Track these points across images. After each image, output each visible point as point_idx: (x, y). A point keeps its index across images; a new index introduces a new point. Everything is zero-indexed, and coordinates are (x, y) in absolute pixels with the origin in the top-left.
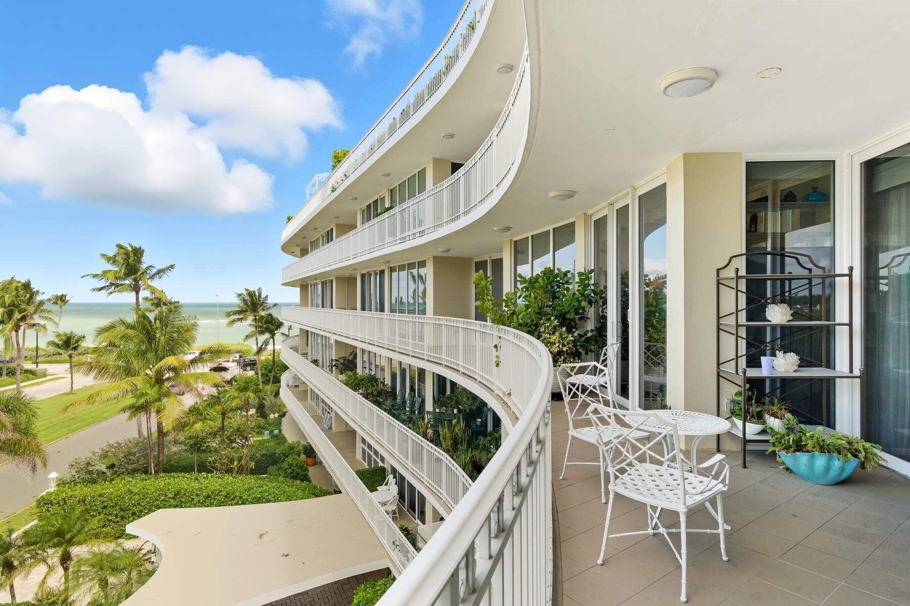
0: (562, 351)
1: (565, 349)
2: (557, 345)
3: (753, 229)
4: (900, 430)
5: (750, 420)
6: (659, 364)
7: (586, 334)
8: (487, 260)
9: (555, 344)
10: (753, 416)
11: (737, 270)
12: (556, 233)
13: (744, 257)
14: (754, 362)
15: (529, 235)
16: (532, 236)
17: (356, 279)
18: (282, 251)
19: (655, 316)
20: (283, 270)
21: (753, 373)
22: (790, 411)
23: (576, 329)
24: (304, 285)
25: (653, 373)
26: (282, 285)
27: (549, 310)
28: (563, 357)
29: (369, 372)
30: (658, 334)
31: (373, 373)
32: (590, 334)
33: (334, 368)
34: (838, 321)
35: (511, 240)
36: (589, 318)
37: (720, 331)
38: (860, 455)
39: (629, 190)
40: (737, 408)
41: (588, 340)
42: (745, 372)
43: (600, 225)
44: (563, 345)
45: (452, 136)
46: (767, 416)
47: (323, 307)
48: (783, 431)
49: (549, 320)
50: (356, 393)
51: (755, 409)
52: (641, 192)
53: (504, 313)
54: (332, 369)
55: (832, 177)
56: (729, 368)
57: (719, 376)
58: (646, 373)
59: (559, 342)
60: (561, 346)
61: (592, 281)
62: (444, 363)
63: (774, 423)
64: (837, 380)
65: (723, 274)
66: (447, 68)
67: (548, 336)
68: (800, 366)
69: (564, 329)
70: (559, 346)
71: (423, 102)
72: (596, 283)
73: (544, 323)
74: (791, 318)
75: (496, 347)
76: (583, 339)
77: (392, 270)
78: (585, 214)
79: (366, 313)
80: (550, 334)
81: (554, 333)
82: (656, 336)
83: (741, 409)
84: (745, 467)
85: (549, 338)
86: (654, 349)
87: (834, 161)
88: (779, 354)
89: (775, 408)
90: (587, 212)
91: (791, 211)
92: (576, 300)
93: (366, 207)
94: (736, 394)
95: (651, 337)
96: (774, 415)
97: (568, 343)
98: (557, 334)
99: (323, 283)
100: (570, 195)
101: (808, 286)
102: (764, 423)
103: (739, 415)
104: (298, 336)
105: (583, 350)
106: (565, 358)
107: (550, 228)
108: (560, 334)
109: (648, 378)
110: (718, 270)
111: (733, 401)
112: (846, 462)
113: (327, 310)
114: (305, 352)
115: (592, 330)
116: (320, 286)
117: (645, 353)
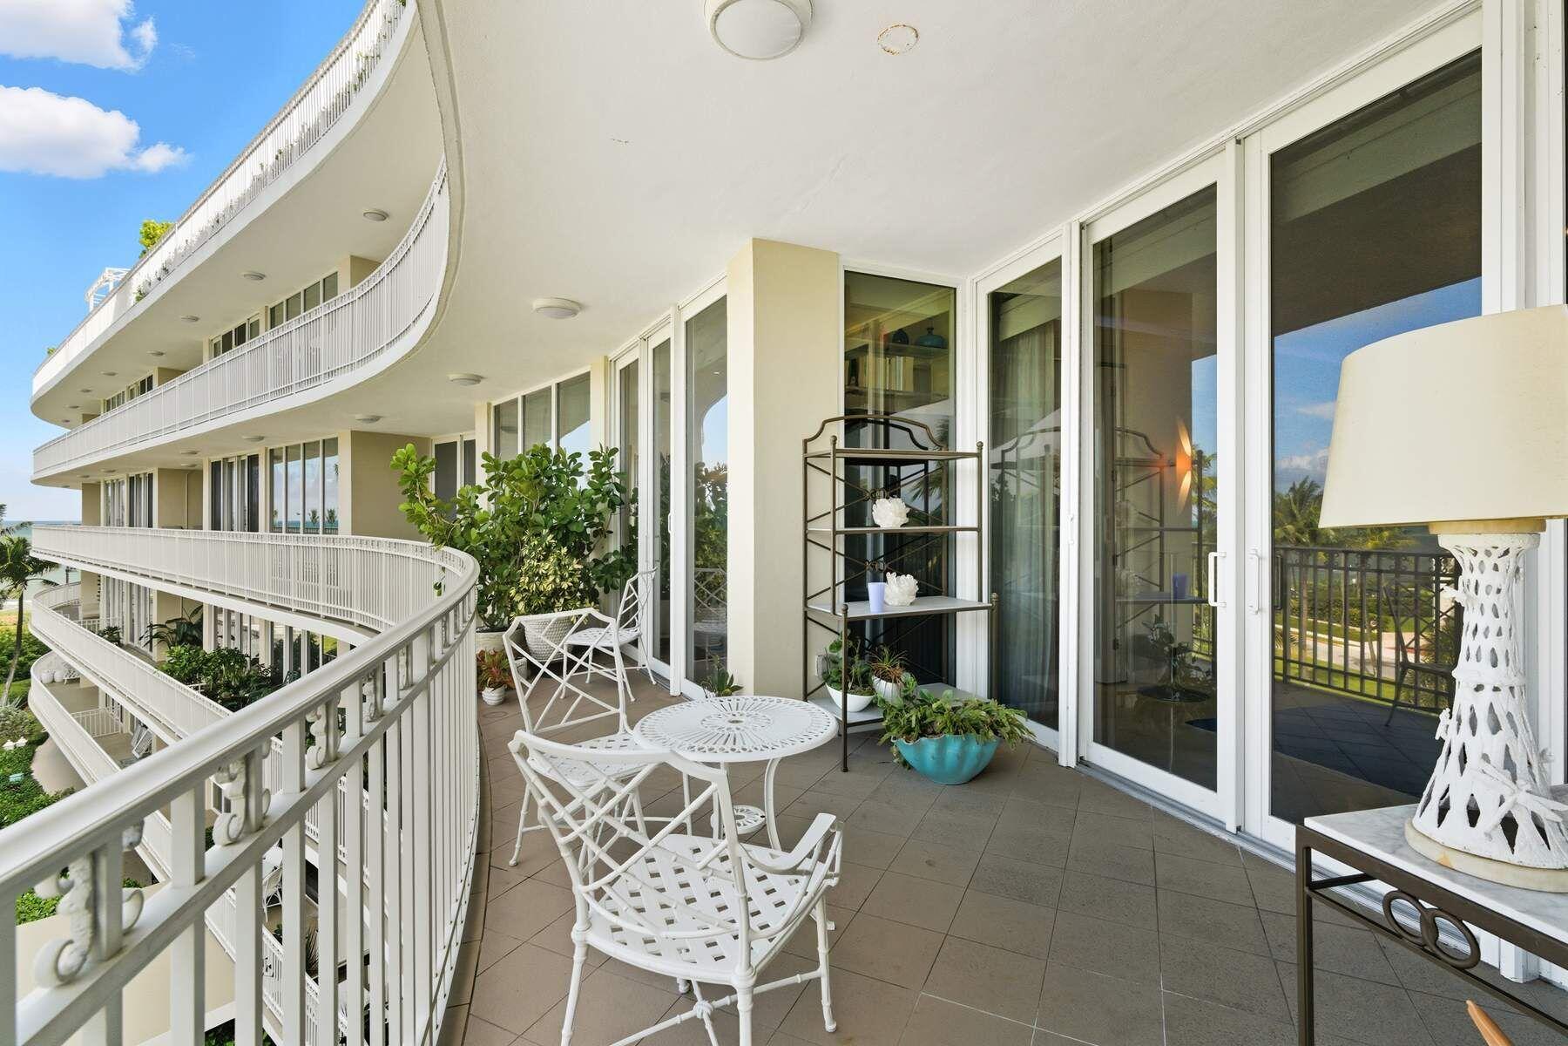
0: (561, 589)
1: (565, 585)
2: (551, 578)
3: (853, 382)
4: (1031, 678)
5: (852, 688)
6: (718, 602)
7: (606, 559)
8: (456, 442)
9: (547, 577)
10: (856, 683)
11: (835, 439)
12: (561, 391)
13: (842, 423)
14: (856, 592)
15: (518, 395)
16: (524, 397)
17: (200, 473)
18: (33, 415)
19: (713, 528)
20: (37, 452)
21: (856, 610)
22: (907, 669)
23: (590, 550)
24: (91, 486)
25: (710, 618)
26: (33, 482)
27: (540, 518)
28: (562, 600)
29: (229, 643)
30: (718, 555)
31: (235, 645)
32: (612, 559)
33: (155, 641)
34: (960, 524)
35: (489, 404)
36: (611, 532)
37: (809, 543)
38: (1002, 730)
39: (671, 311)
40: (832, 670)
41: (609, 569)
42: (846, 611)
43: (629, 375)
44: (563, 579)
45: (383, 216)
46: (875, 680)
47: (131, 524)
48: (898, 702)
49: (539, 535)
50: (187, 687)
51: (858, 668)
52: (689, 313)
53: (456, 524)
54: (151, 642)
55: (952, 313)
56: (822, 605)
57: (806, 618)
58: (698, 618)
59: (555, 573)
60: (558, 580)
61: (617, 468)
62: (357, 621)
63: (885, 688)
64: (959, 614)
65: (814, 448)
66: (360, 78)
67: (535, 564)
68: (918, 595)
69: (564, 550)
70: (554, 581)
71: (318, 138)
72: (623, 471)
73: (529, 540)
74: (906, 520)
75: (438, 587)
76: (601, 567)
77: (274, 457)
78: (606, 358)
79: (224, 535)
80: (539, 560)
81: (546, 558)
82: (715, 560)
83: (840, 672)
84: (846, 770)
85: (538, 567)
86: (710, 579)
87: (955, 289)
88: (891, 577)
89: (885, 665)
90: (609, 356)
91: (902, 358)
92: (586, 500)
93: (220, 339)
94: (832, 647)
95: (706, 559)
96: (885, 677)
97: (571, 575)
98: (551, 559)
99: (131, 479)
100: (571, 309)
101: (923, 473)
102: (872, 692)
103: (837, 682)
104: (79, 583)
105: (600, 587)
106: (565, 600)
107: (552, 383)
108: (559, 560)
109: (701, 627)
110: (806, 442)
111: (826, 658)
112: (985, 744)
113: (143, 530)
114: (94, 613)
115: (615, 553)
116: (125, 488)
117: (696, 586)
